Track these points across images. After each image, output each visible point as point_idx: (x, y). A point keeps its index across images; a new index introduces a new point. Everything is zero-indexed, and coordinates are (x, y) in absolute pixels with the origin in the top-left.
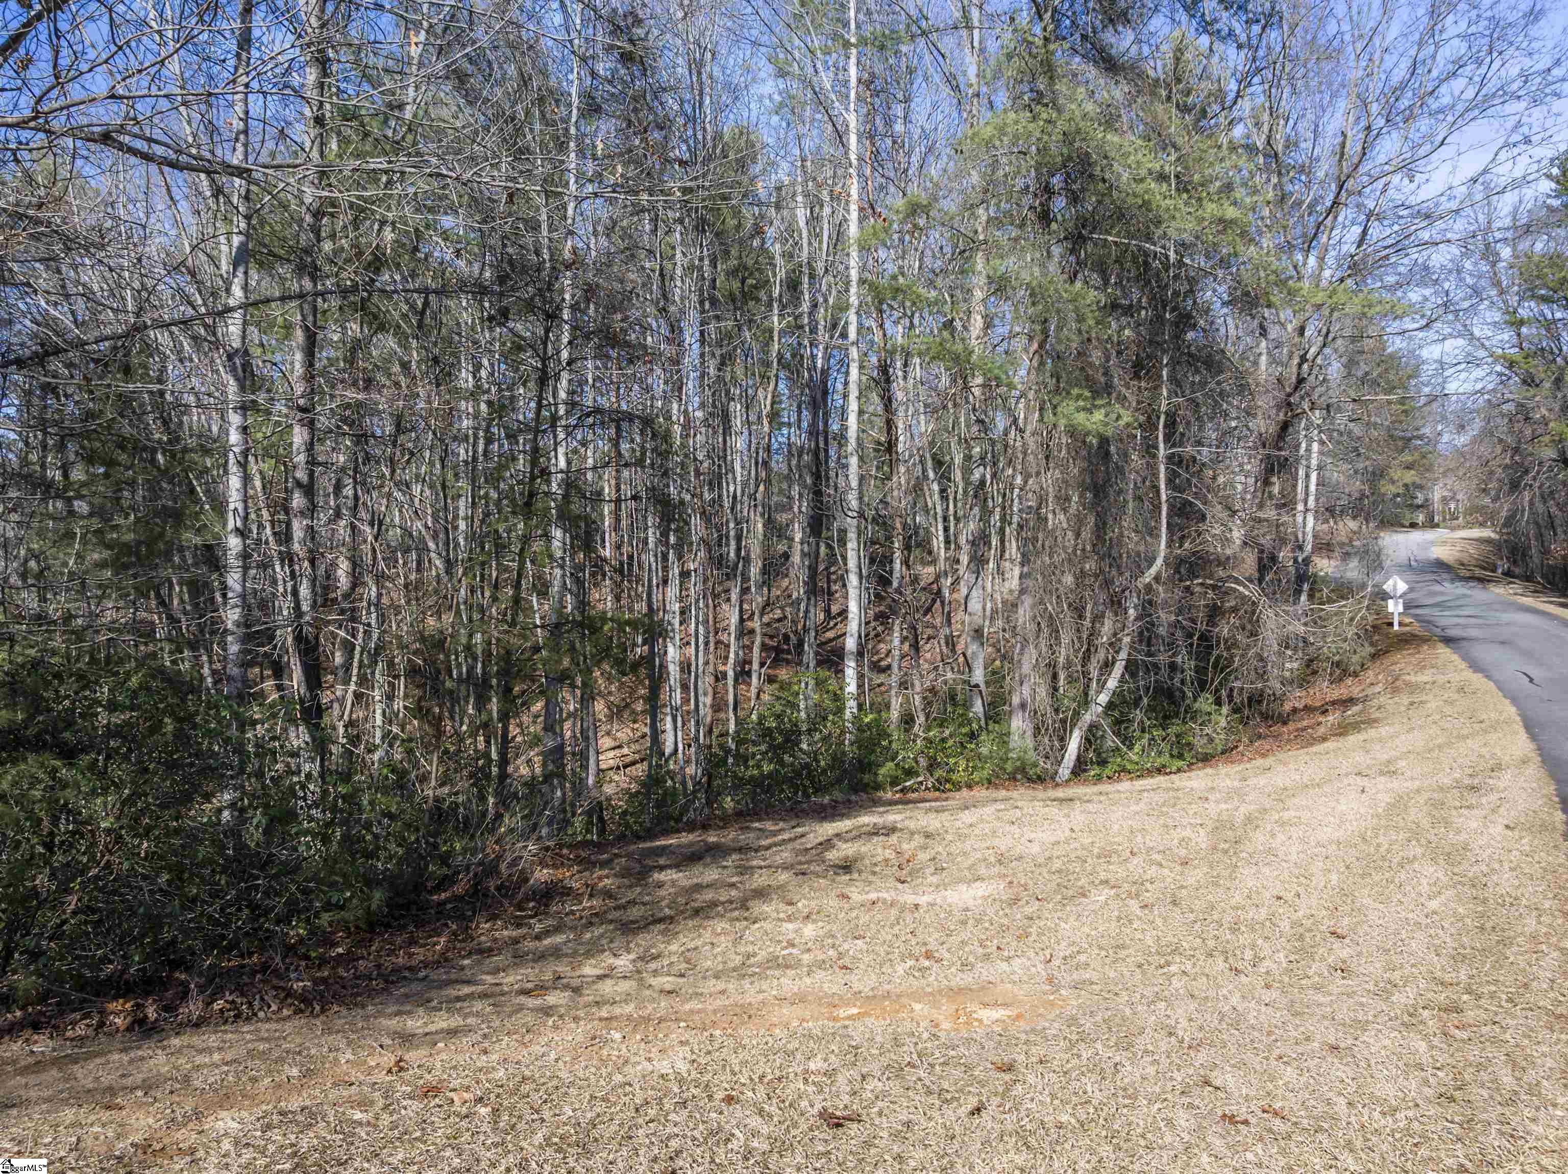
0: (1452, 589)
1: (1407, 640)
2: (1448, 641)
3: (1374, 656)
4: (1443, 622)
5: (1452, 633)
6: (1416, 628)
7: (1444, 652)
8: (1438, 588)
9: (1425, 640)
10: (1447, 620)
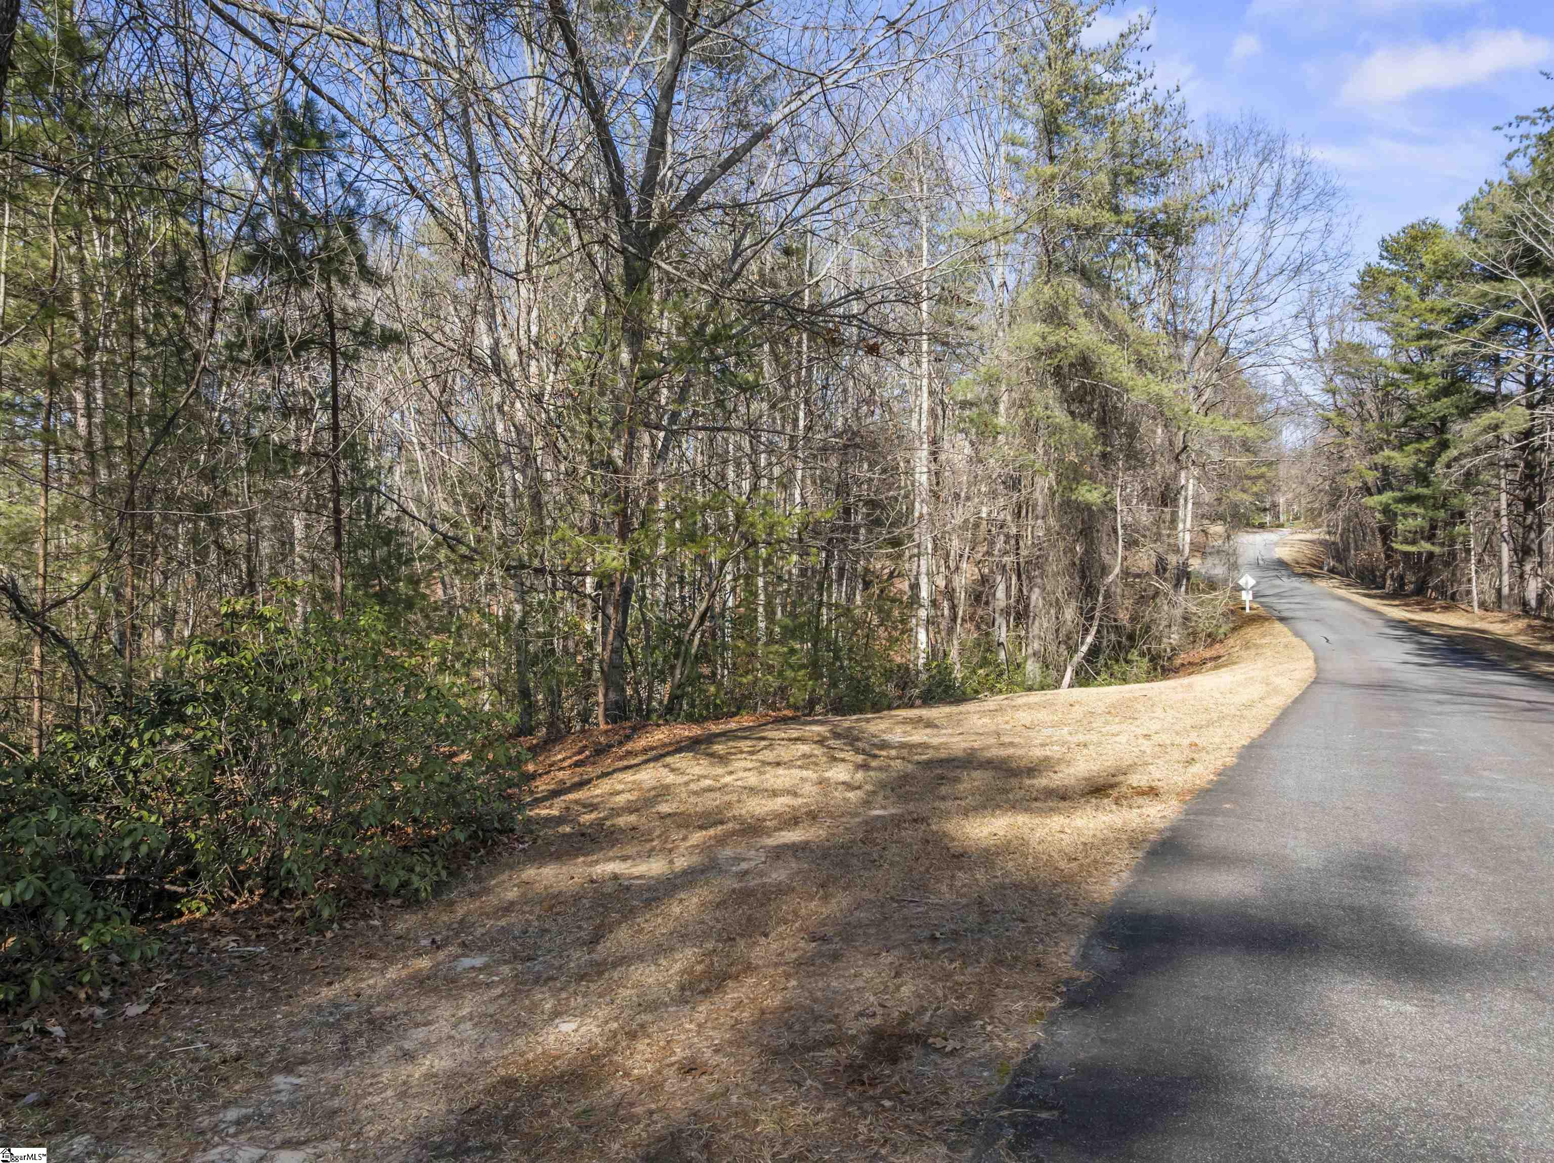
0: (1288, 583)
1: (1255, 619)
2: (1282, 619)
3: (1234, 629)
4: (1278, 607)
5: (1285, 614)
6: (1262, 611)
7: (1278, 626)
8: (1278, 582)
9: (1266, 619)
10: (1283, 606)
